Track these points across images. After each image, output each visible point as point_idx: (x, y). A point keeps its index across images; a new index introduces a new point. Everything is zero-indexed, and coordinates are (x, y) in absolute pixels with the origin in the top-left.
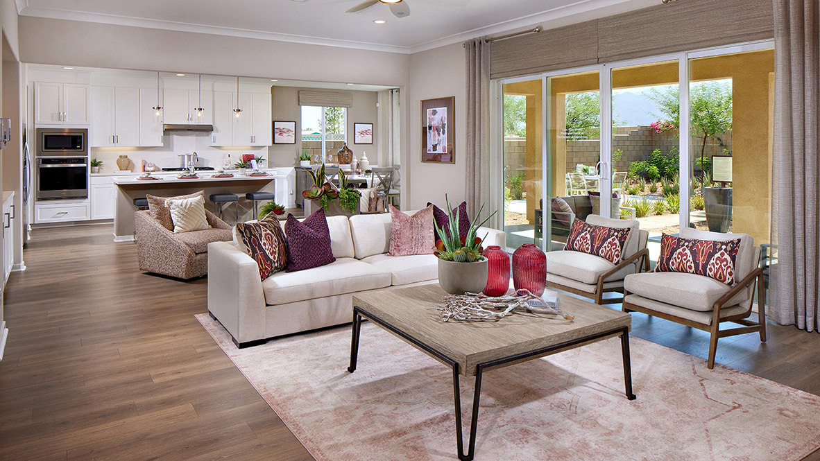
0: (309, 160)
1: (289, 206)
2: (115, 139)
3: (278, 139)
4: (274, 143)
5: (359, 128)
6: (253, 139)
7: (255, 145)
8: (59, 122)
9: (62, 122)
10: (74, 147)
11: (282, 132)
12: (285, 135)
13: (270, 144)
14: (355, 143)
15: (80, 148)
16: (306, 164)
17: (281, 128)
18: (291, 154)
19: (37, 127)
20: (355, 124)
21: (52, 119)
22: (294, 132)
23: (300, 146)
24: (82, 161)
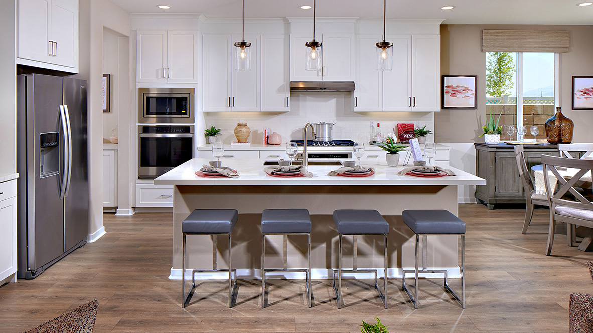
0: (499, 133)
1: (465, 200)
2: (231, 102)
3: (450, 101)
4: (443, 107)
5: (581, 84)
6: (412, 101)
7: (415, 109)
8: (163, 81)
9: (165, 81)
10: (179, 112)
11: (455, 92)
12: (459, 95)
13: (439, 109)
14: (573, 108)
15: (186, 113)
16: (493, 139)
17: (454, 86)
18: (470, 124)
19: (139, 86)
20: (573, 78)
21: (157, 76)
22: (473, 92)
23: (481, 112)
24: (187, 129)
